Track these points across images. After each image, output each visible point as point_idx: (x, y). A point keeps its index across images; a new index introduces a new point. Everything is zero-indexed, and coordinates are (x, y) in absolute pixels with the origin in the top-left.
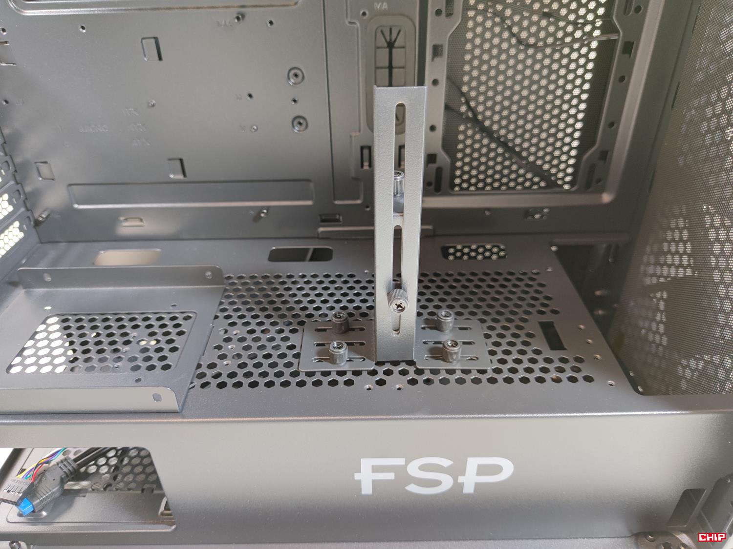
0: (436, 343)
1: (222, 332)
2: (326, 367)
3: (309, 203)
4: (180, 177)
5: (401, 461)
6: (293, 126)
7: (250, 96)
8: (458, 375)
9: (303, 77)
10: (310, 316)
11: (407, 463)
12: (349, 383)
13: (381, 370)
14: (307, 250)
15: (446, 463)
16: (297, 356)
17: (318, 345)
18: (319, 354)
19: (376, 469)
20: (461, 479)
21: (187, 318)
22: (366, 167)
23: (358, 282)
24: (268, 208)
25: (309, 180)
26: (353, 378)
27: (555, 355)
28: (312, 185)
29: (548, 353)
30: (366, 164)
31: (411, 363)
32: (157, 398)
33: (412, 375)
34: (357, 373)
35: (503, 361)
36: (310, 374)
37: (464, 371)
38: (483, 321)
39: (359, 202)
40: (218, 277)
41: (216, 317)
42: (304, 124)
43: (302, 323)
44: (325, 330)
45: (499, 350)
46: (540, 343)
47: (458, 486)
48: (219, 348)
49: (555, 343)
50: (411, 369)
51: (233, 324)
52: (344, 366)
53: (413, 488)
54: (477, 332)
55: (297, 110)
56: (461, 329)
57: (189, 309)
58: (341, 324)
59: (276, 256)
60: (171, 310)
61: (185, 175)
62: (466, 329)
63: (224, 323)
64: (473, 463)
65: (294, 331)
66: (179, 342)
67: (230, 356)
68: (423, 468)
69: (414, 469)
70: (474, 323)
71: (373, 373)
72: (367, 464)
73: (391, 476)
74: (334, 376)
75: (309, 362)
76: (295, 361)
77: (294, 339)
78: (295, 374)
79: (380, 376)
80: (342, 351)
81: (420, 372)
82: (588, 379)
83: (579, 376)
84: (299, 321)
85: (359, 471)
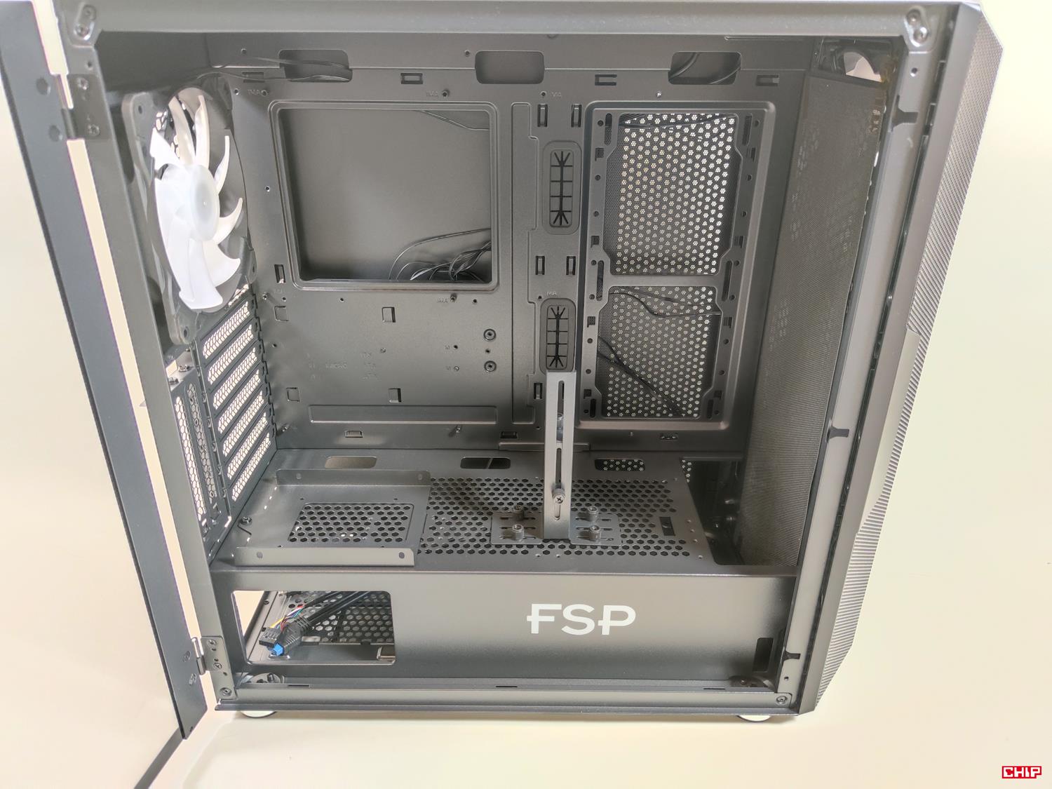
0: (585, 529)
1: (433, 519)
2: (509, 542)
3: (494, 423)
4: (397, 401)
5: (558, 607)
6: (486, 369)
7: (456, 347)
8: (599, 549)
9: (495, 336)
10: (496, 509)
11: (564, 607)
12: (525, 552)
13: (546, 545)
14: (488, 459)
15: (589, 609)
16: (489, 535)
17: (503, 528)
18: (504, 533)
19: (542, 613)
20: (600, 623)
21: (407, 508)
22: (538, 398)
23: (530, 485)
24: (462, 425)
25: (495, 407)
26: (527, 549)
27: (667, 539)
28: (496, 410)
29: (662, 537)
30: (538, 395)
31: (567, 541)
32: (402, 555)
33: (567, 549)
34: (531, 546)
35: (630, 542)
36: (498, 546)
37: (602, 547)
38: (620, 515)
39: (531, 423)
40: (427, 479)
41: (428, 508)
42: (493, 367)
43: (490, 514)
44: (507, 518)
45: (629, 534)
46: (658, 531)
47: (598, 629)
48: (434, 528)
49: (669, 531)
50: (567, 545)
51: (441, 513)
52: (521, 542)
53: (567, 629)
54: (615, 521)
55: (489, 357)
56: (603, 520)
57: (408, 502)
58: (518, 514)
59: (468, 463)
60: (394, 502)
61: (400, 401)
62: (608, 520)
63: (433, 513)
64: (608, 610)
65: (485, 519)
66: (404, 524)
67: (442, 534)
68: (575, 613)
69: (567, 614)
70: (614, 517)
71: (541, 546)
72: (536, 608)
73: (551, 619)
74: (514, 548)
75: (497, 538)
76: (487, 538)
77: (486, 524)
78: (487, 546)
79: (546, 548)
80: (520, 531)
81: (573, 547)
82: (686, 554)
83: (680, 552)
84: (487, 511)
85: (530, 614)
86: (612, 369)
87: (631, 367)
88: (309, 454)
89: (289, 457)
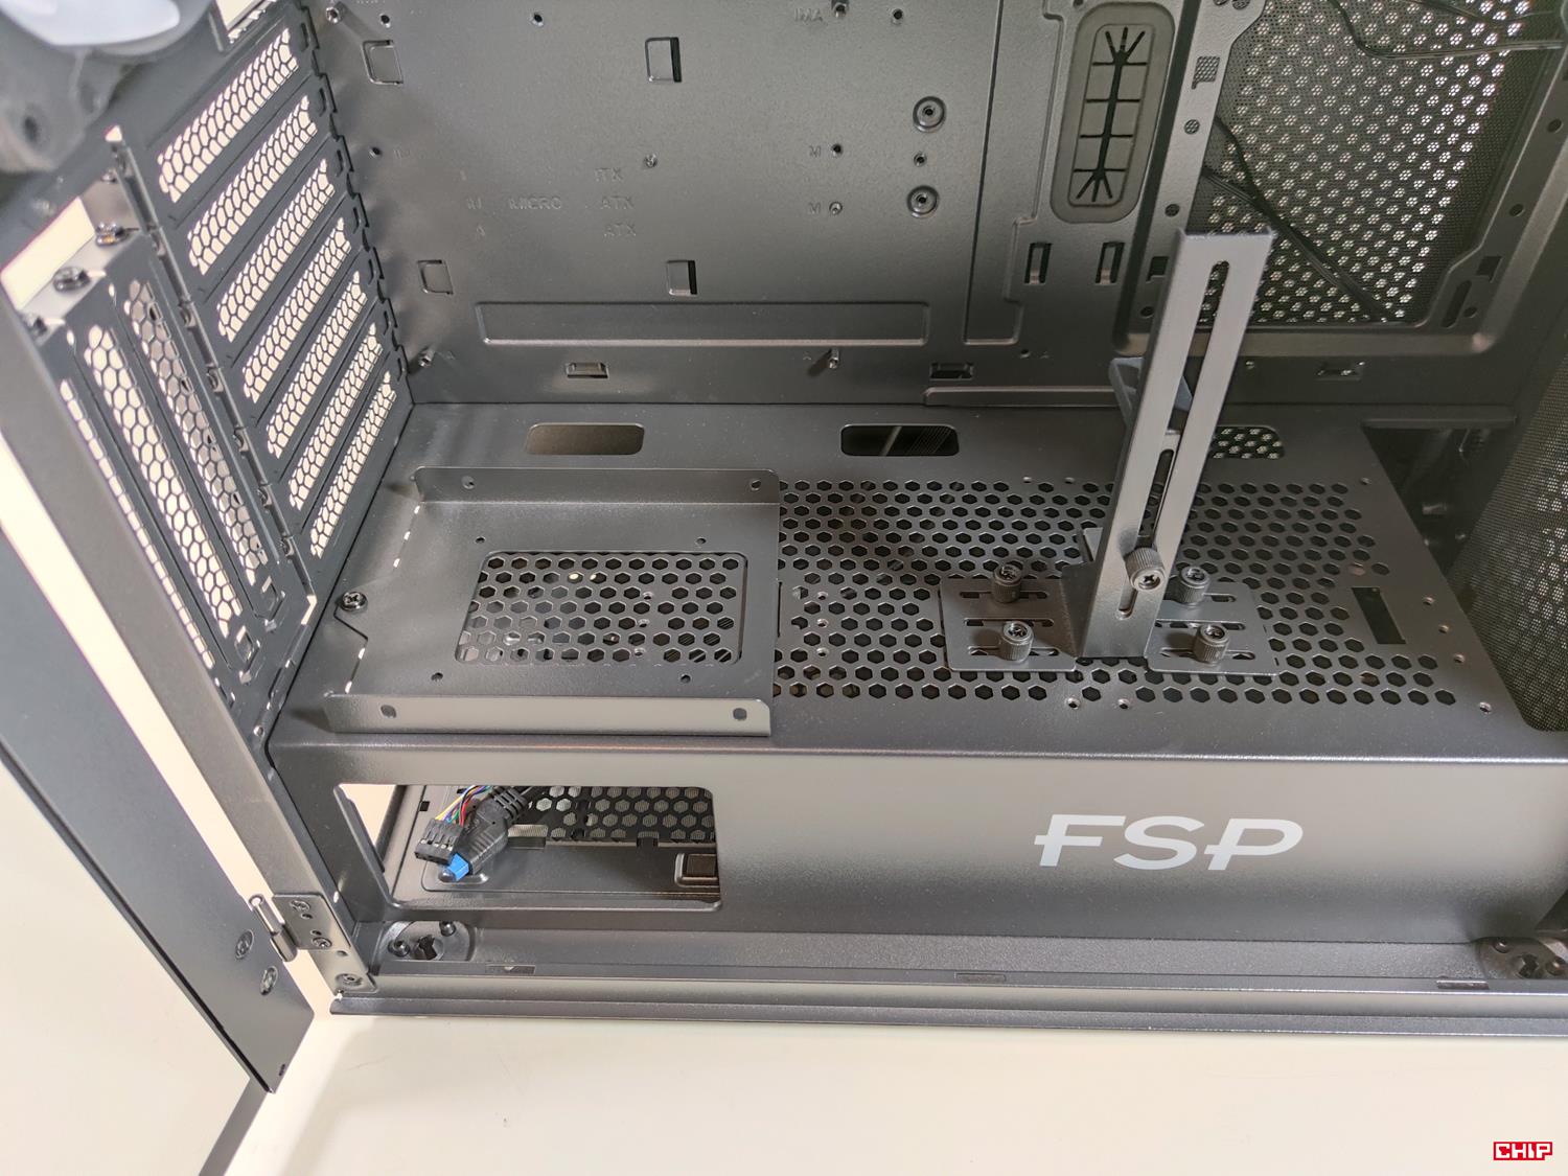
0: (1174, 625)
1: (797, 594)
2: (995, 664)
3: (919, 342)
4: (687, 293)
5: (1119, 821)
6: (911, 209)
7: (838, 149)
8: (1223, 684)
9: (942, 118)
10: (943, 566)
11: (1128, 823)
12: (1038, 694)
13: (1088, 672)
15: (1191, 824)
16: (939, 642)
17: (970, 623)
18: (977, 639)
19: (1072, 830)
20: (1209, 850)
21: (730, 565)
22: (1034, 282)
23: (1015, 500)
24: (841, 349)
25: (925, 304)
26: (1043, 685)
27: (1386, 653)
28: (927, 311)
29: (1373, 649)
30: (1035, 274)
31: (1140, 661)
32: (740, 714)
33: (1142, 684)
34: (1049, 677)
35: (1295, 662)
36: (970, 676)
37: (1230, 678)
38: (1253, 584)
39: (1011, 342)
40: (762, 486)
41: (781, 564)
42: (930, 200)
43: (932, 580)
44: (976, 595)
45: (1287, 640)
46: (1357, 629)
47: (1203, 859)
48: (802, 623)
49: (1385, 631)
50: (1140, 672)
51: (812, 579)
52: (1022, 664)
53: (1127, 860)
54: (1246, 605)
55: (921, 176)
56: (1215, 598)
57: (732, 547)
58: (1012, 589)
59: (861, 442)
60: (700, 548)
61: (694, 290)
62: (1225, 599)
63: (795, 580)
64: (1236, 827)
65: (922, 595)
66: (731, 609)
67: (824, 639)
68: (1150, 832)
69: (1136, 834)
70: (1238, 588)
71: (1076, 677)
72: (1059, 822)
73: (1096, 841)
74: (1009, 681)
75: (962, 653)
76: (938, 651)
77: (928, 609)
78: (943, 675)
79: (1089, 682)
80: (1024, 641)
81: (1156, 678)
82: (1446, 698)
83: (1429, 692)
84: (927, 576)
85: (1045, 832)
86: (1219, 201)
87: (1269, 194)
88: (488, 415)
89: (444, 425)
